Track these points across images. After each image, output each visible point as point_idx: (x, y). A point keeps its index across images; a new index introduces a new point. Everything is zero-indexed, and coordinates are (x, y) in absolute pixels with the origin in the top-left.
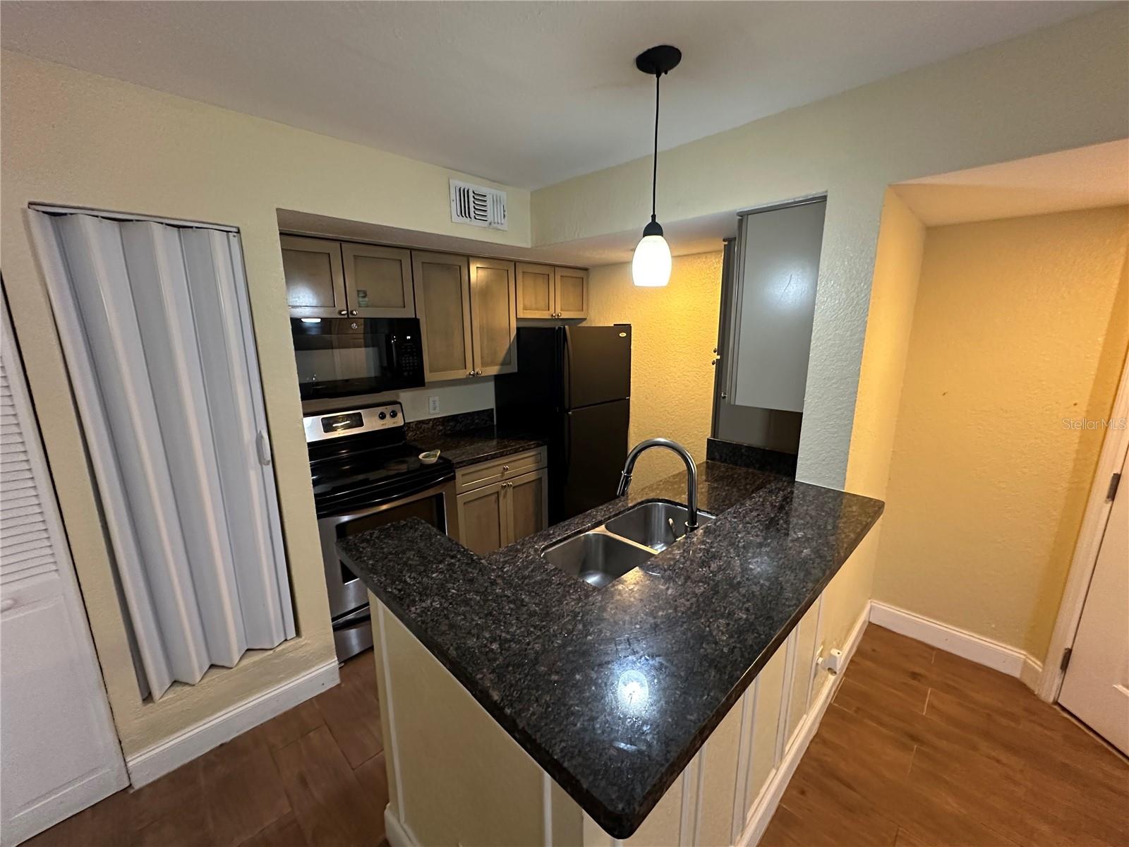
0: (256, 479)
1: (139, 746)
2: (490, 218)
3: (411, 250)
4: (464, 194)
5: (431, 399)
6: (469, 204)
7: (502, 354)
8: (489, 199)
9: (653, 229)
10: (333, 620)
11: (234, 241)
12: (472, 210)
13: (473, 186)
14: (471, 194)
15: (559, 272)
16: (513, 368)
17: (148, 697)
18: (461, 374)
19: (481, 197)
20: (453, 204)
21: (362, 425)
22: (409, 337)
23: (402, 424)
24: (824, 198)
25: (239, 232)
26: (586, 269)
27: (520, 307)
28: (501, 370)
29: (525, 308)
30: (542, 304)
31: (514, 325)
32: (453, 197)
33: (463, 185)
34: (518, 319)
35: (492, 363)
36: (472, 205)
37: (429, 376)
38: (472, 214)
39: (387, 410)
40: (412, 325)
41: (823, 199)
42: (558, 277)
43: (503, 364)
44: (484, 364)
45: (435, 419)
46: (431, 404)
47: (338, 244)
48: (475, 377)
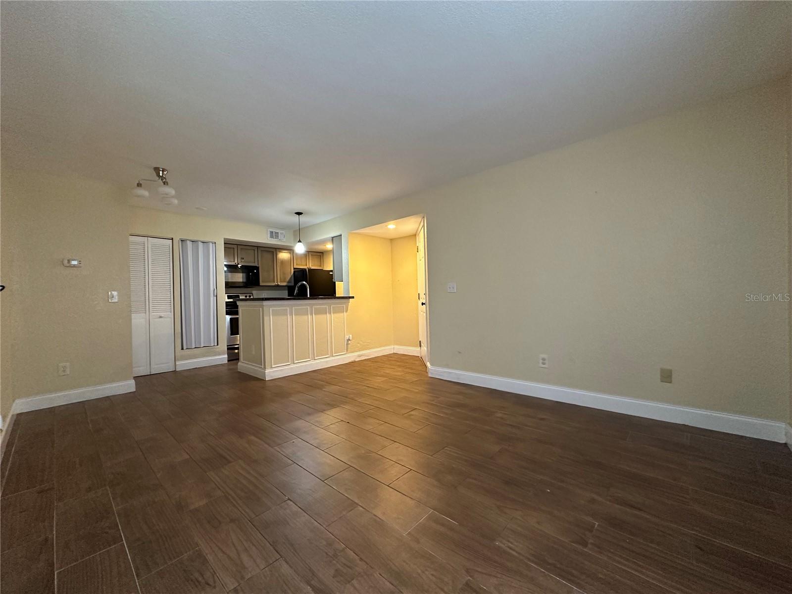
0: (212, 299)
1: (179, 360)
2: (280, 238)
3: (257, 247)
4: (272, 233)
6: (273, 235)
7: (288, 279)
8: (279, 234)
9: (300, 241)
10: (227, 346)
11: (214, 245)
13: (274, 230)
14: (274, 233)
15: (310, 253)
16: (292, 284)
17: (182, 349)
18: (273, 284)
19: (277, 233)
20: (268, 235)
22: (255, 271)
24: (341, 235)
25: (215, 243)
26: (322, 253)
27: (295, 264)
28: (287, 284)
29: (297, 265)
30: (304, 263)
31: (293, 270)
32: (268, 233)
33: (271, 230)
34: (294, 268)
35: (284, 282)
37: (261, 284)
38: (274, 238)
39: (248, 295)
40: (257, 268)
42: (310, 256)
43: (288, 282)
44: (281, 282)
46: (263, 294)
47: (236, 246)
48: (278, 286)
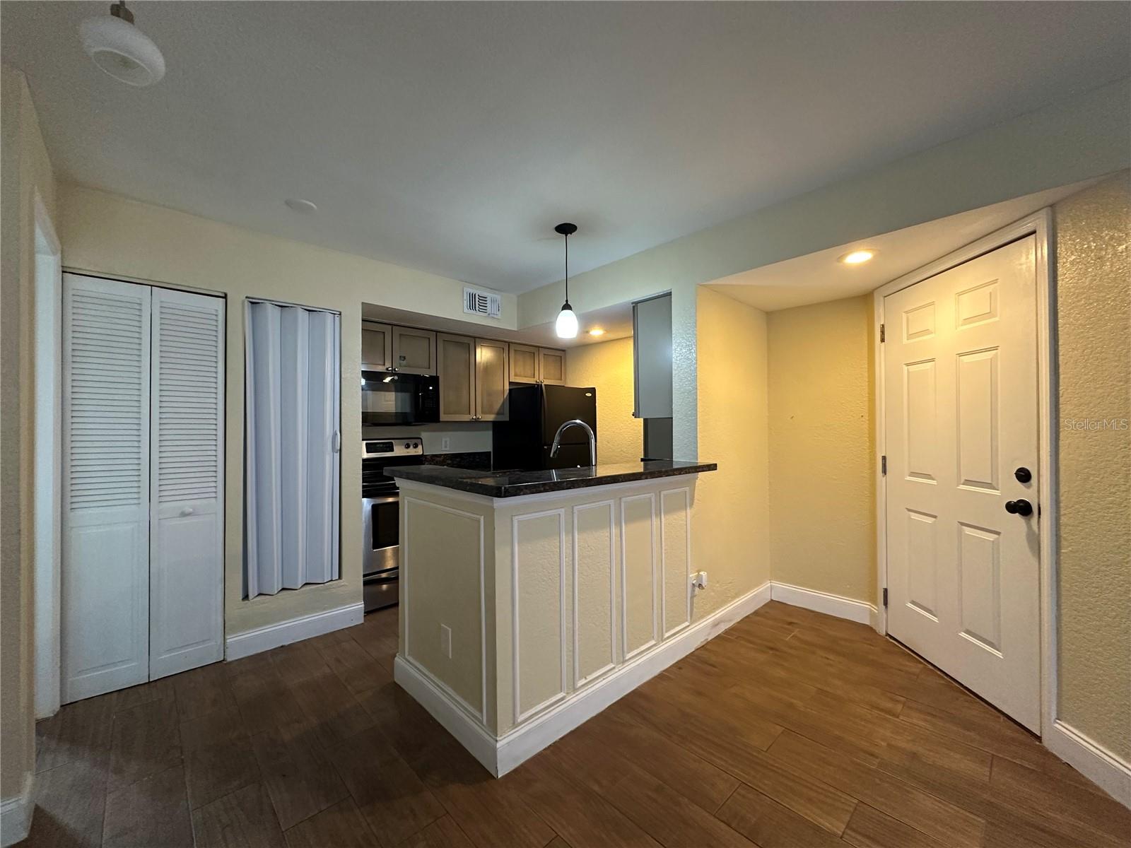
0: (329, 460)
1: (236, 630)
2: (489, 311)
3: (437, 332)
4: (472, 297)
5: (444, 440)
6: (476, 302)
7: (497, 406)
8: (489, 299)
9: (567, 307)
10: (364, 576)
11: (337, 319)
12: (477, 306)
13: (478, 292)
14: (477, 297)
15: (543, 352)
16: (506, 418)
17: (246, 597)
18: (466, 418)
19: (483, 299)
20: (465, 302)
21: (392, 450)
22: (431, 388)
23: (421, 453)
25: (340, 314)
26: (564, 351)
27: (512, 373)
28: (496, 418)
29: (516, 375)
30: (529, 372)
31: (507, 387)
32: (465, 298)
33: (472, 291)
34: (510, 383)
35: (490, 413)
36: (477, 303)
37: (443, 417)
38: (477, 309)
39: (412, 442)
40: (434, 380)
41: (670, 294)
42: (542, 355)
43: (498, 414)
44: (483, 412)
45: (445, 454)
46: (443, 443)
47: (390, 327)
48: (477, 421)
